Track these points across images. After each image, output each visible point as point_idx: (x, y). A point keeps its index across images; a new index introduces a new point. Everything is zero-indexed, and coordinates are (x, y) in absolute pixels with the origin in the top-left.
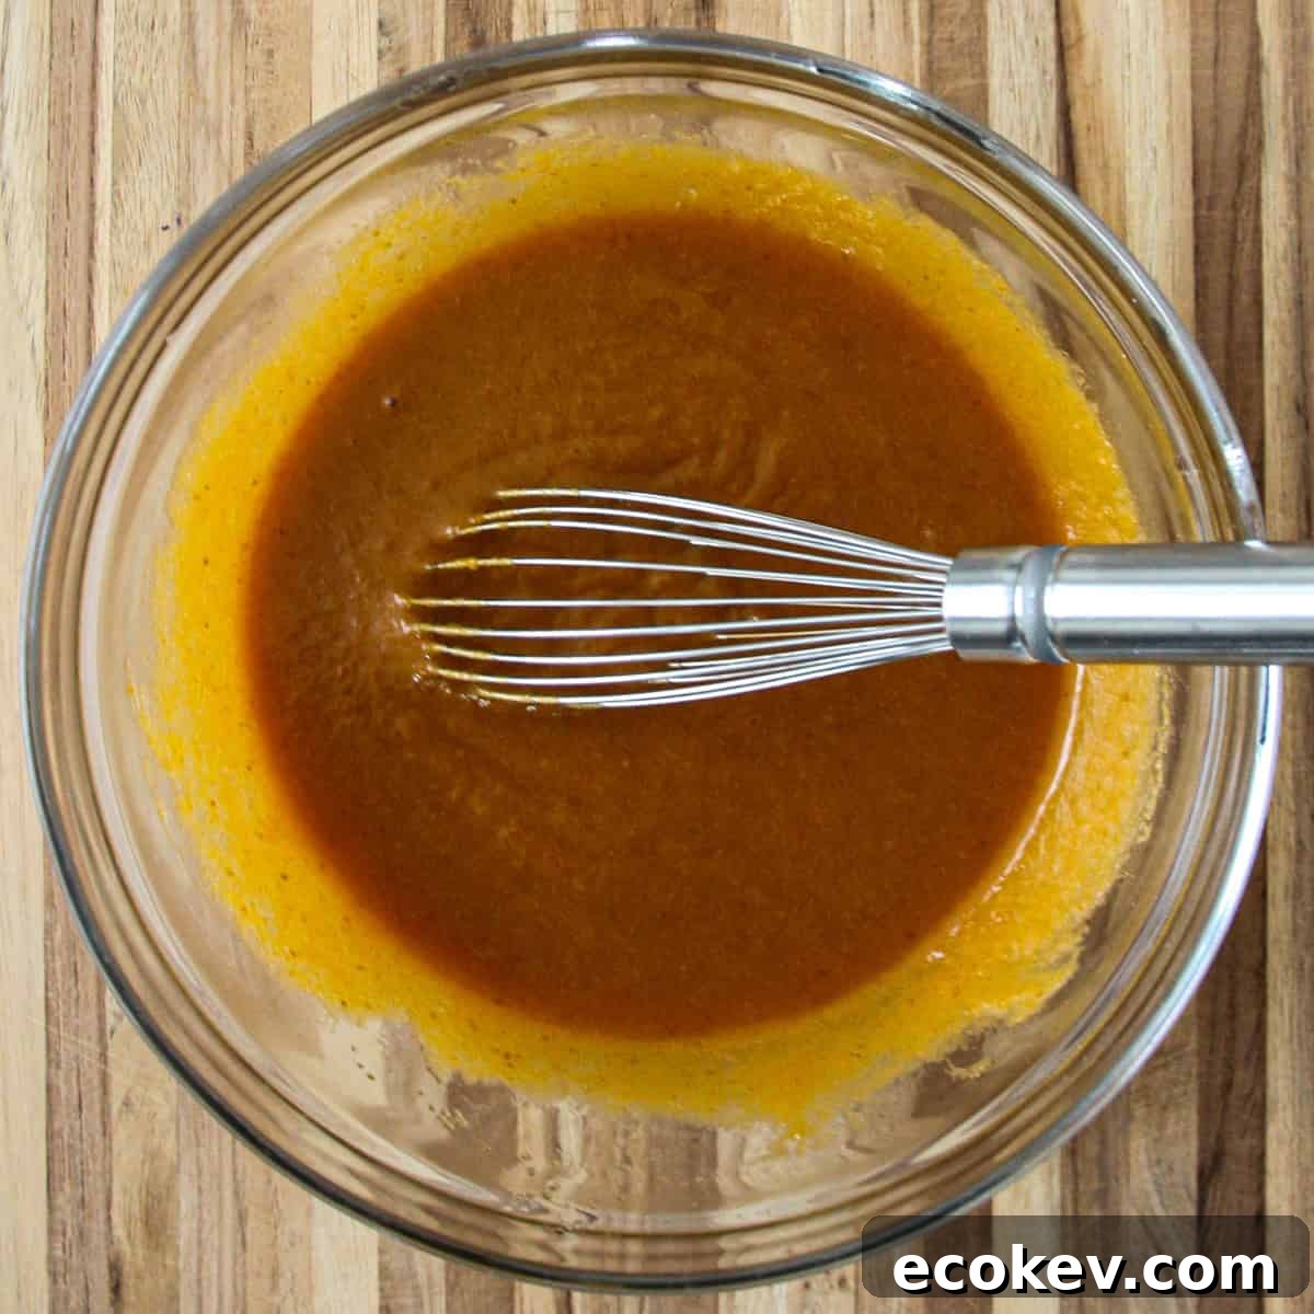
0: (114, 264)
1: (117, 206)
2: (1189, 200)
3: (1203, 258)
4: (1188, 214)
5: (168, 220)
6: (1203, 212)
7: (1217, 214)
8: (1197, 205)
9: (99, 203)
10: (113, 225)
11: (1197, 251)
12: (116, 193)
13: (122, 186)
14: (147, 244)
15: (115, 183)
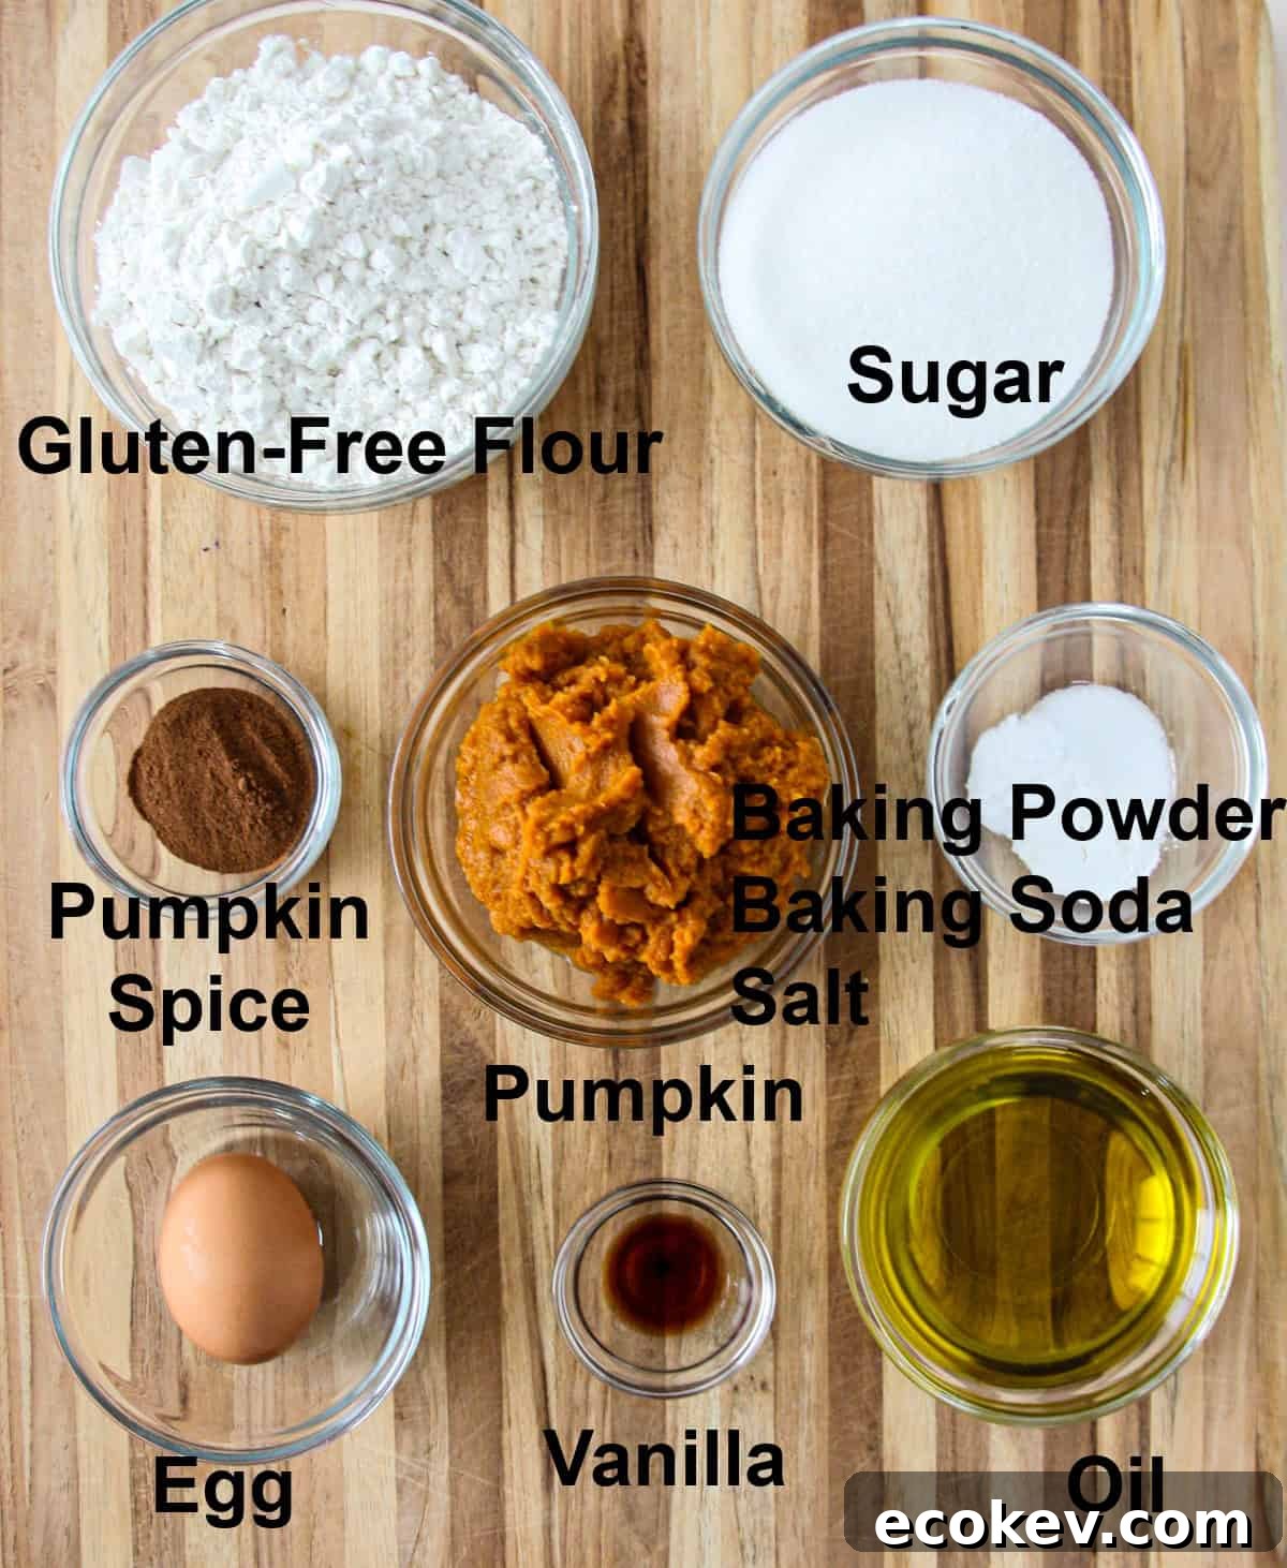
0: (165, 579)
1: (166, 531)
2: (1033, 522)
3: (1044, 566)
4: (1031, 533)
5: (209, 544)
6: (1044, 530)
7: (1055, 532)
8: (1038, 525)
9: (151, 528)
10: (164, 546)
11: (1039, 561)
12: (165, 521)
13: (170, 516)
14: (192, 562)
15: (164, 512)
